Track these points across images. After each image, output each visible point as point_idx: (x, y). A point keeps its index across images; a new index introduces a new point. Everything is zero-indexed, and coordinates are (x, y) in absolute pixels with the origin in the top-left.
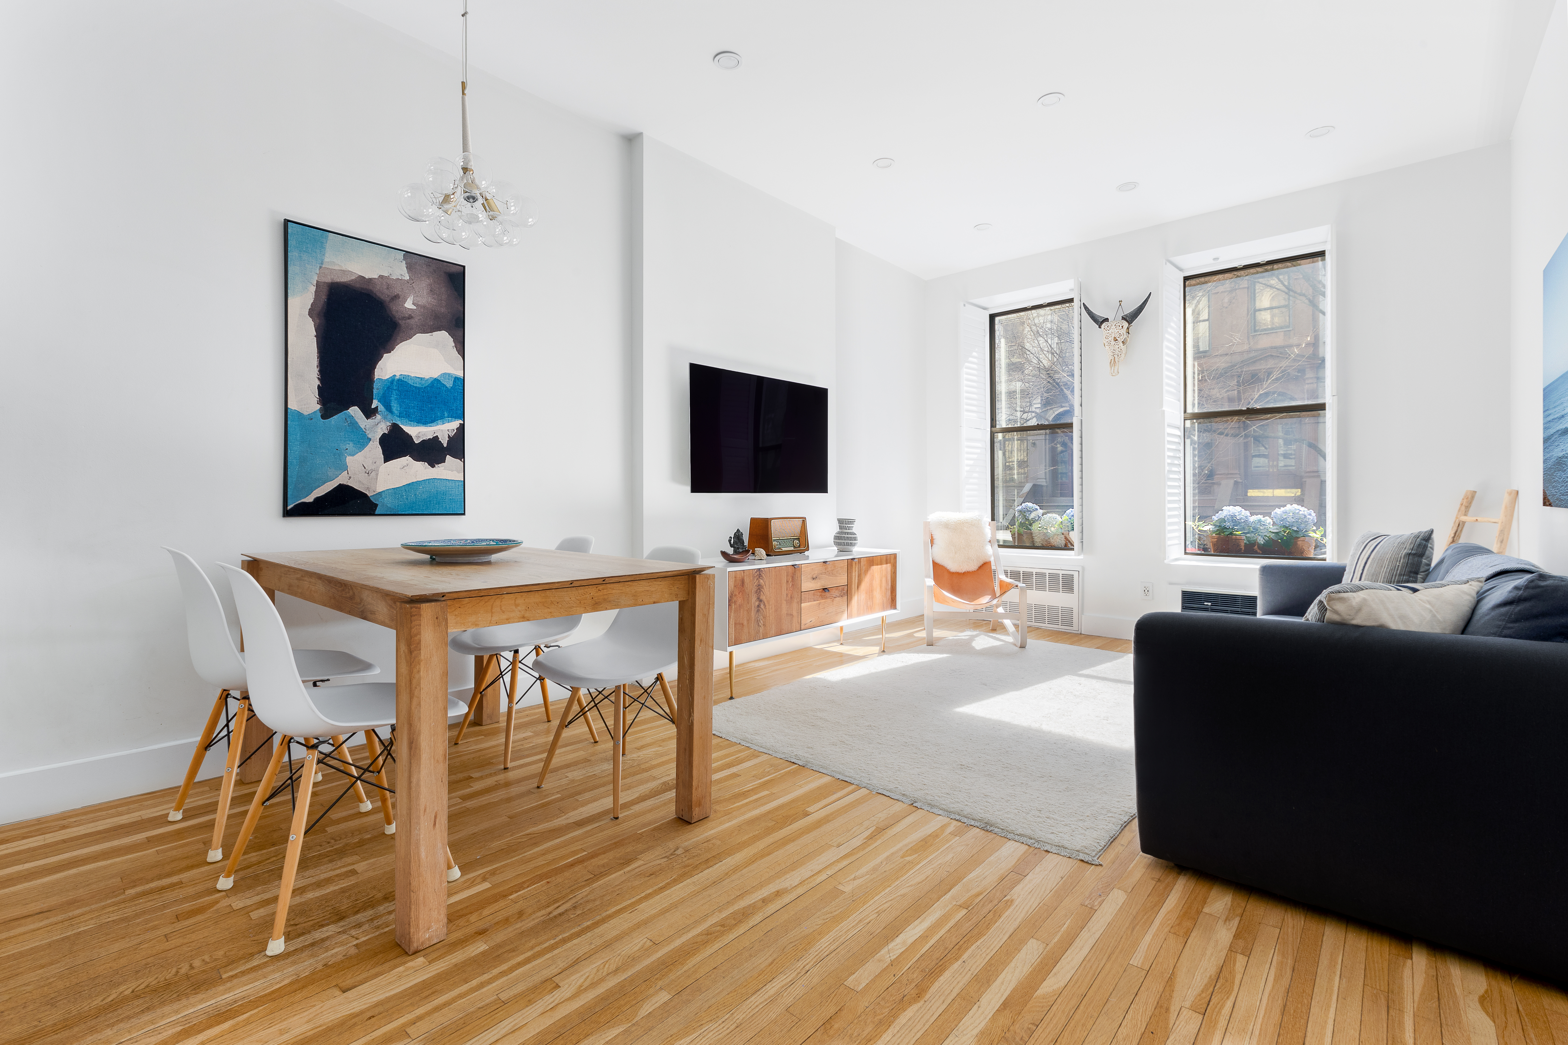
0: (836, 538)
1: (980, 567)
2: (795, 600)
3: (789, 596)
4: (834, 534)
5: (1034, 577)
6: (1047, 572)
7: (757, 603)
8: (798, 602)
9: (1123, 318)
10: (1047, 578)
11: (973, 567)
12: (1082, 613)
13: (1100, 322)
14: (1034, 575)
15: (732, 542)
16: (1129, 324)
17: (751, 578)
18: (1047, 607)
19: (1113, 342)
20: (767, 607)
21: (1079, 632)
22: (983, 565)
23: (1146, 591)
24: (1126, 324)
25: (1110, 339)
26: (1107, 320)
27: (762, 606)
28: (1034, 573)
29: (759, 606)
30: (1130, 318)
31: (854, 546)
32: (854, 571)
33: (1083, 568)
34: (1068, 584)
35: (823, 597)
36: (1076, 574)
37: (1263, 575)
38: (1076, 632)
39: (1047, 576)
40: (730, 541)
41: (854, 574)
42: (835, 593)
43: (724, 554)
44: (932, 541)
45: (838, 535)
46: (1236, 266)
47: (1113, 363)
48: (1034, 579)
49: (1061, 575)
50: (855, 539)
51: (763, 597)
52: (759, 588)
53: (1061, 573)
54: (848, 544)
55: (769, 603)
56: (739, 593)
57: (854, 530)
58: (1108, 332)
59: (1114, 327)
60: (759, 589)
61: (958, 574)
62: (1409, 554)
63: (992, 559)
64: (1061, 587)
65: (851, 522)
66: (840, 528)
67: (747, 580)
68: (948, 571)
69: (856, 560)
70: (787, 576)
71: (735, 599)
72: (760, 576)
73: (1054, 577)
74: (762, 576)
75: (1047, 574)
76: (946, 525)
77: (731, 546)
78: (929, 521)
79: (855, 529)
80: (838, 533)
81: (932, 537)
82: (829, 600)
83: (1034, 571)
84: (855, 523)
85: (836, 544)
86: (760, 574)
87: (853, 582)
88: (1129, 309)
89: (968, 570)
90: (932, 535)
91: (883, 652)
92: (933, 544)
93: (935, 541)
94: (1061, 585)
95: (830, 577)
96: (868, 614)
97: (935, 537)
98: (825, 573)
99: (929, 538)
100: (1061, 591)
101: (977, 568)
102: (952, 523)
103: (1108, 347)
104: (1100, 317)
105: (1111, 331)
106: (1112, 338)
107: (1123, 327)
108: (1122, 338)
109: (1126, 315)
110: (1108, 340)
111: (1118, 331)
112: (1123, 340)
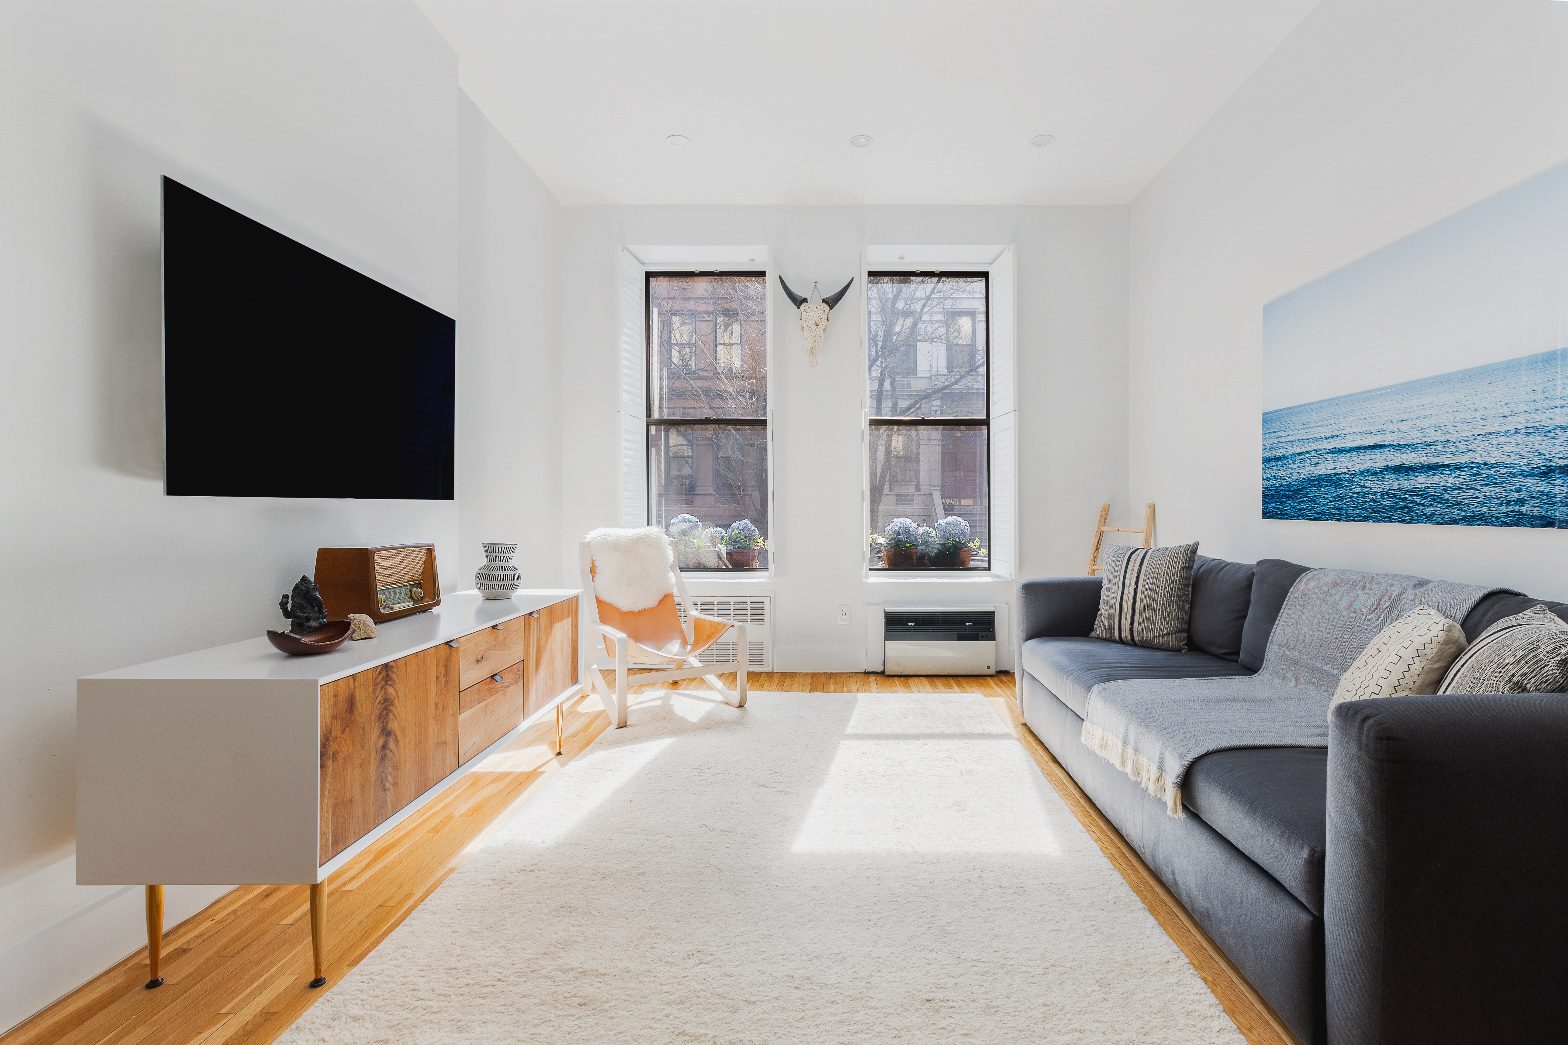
0: (480, 577)
1: (660, 602)
2: (451, 712)
3: (440, 706)
4: (476, 570)
5: (716, 608)
6: (732, 600)
7: (381, 742)
8: (454, 715)
9: (824, 301)
10: (732, 607)
11: (650, 601)
12: (775, 647)
13: (799, 301)
14: (716, 606)
15: (289, 606)
16: (831, 309)
17: (370, 689)
18: (731, 644)
19: (814, 327)
20: (401, 743)
21: (770, 671)
22: (663, 598)
23: (844, 614)
24: (827, 308)
25: (811, 323)
26: (805, 300)
27: (392, 744)
28: (716, 603)
29: (384, 747)
30: (832, 302)
31: (517, 588)
32: (532, 634)
33: (776, 593)
34: (757, 613)
35: (491, 692)
36: (767, 601)
37: (1026, 594)
38: (767, 671)
39: (732, 605)
40: (283, 605)
41: (532, 640)
42: (509, 678)
43: (275, 637)
44: (593, 570)
45: (486, 572)
46: (915, 270)
47: (812, 352)
48: (716, 610)
49: (749, 603)
50: (518, 577)
51: (393, 725)
52: (387, 705)
53: (749, 600)
54: (506, 587)
55: (404, 734)
56: (343, 732)
57: (513, 563)
58: (808, 314)
59: (815, 309)
60: (386, 708)
61: (631, 613)
62: (1184, 567)
63: (675, 591)
64: (749, 618)
65: (511, 548)
66: (489, 559)
67: (361, 696)
68: (618, 610)
69: (535, 615)
70: (437, 666)
71: (333, 747)
72: (388, 679)
73: (740, 607)
74: (391, 679)
75: (732, 603)
76: (616, 547)
77: (287, 614)
78: (587, 540)
79: (517, 561)
80: (485, 568)
81: (593, 564)
82: (499, 695)
83: (716, 600)
84: (516, 550)
85: (479, 586)
86: (388, 675)
87: (531, 653)
88: (830, 293)
89: (645, 607)
90: (593, 561)
91: (559, 754)
92: (595, 573)
93: (598, 570)
94: (749, 615)
95: (501, 652)
96: (548, 702)
97: (597, 564)
98: (495, 646)
99: (588, 565)
100: (749, 623)
101: (657, 603)
102: (623, 544)
103: (808, 332)
104: (799, 296)
105: (811, 314)
106: (812, 323)
107: (824, 310)
108: (823, 323)
109: (828, 298)
110: (808, 324)
111: (818, 315)
112: (824, 326)
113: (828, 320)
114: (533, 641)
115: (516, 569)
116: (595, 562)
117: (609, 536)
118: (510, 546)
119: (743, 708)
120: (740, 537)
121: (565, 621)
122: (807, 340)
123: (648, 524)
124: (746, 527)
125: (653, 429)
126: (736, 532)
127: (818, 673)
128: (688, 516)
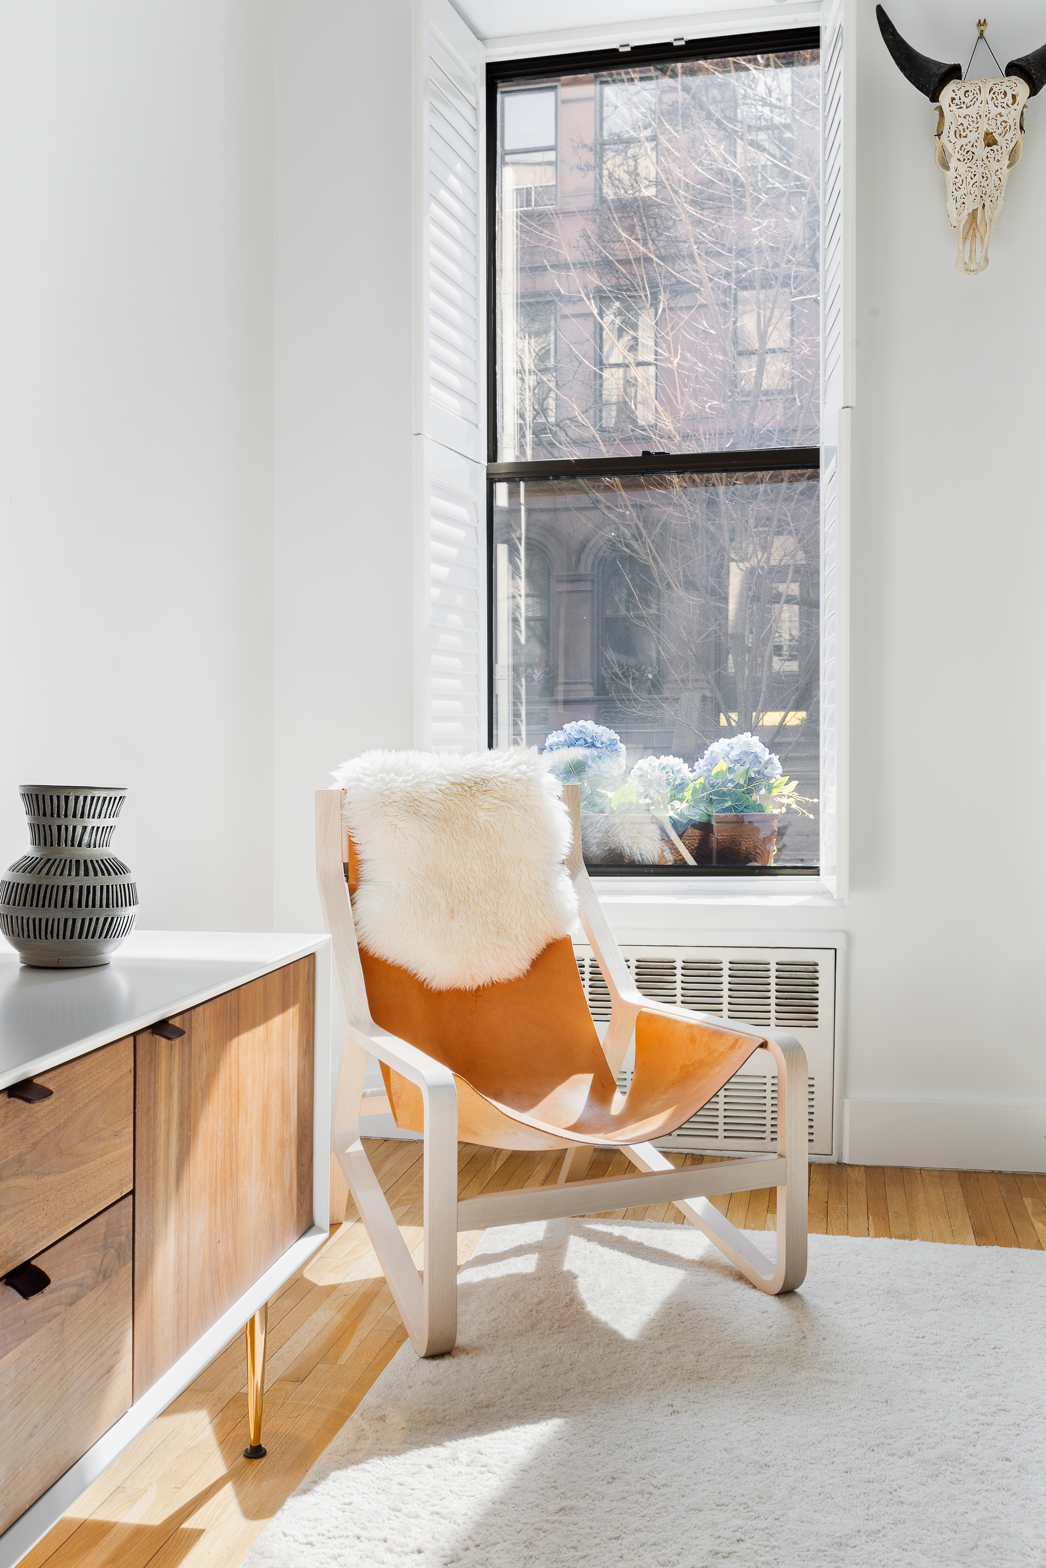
1: (536, 963)
6: (725, 957)
9: (1013, 69)
10: (726, 979)
11: (513, 962)
12: (844, 1094)
13: (934, 78)
14: (679, 971)
16: (1034, 92)
19: (981, 151)
21: (833, 1159)
22: (545, 952)
24: (1021, 87)
25: (972, 137)
26: (956, 72)
28: (679, 964)
30: (1038, 70)
31: (120, 933)
33: (849, 937)
34: (797, 995)
36: (825, 962)
38: (825, 1160)
39: (726, 972)
44: (352, 871)
47: (971, 228)
48: (679, 985)
49: (773, 966)
50: (128, 896)
53: (773, 957)
54: (90, 928)
58: (964, 111)
59: (985, 95)
63: (575, 931)
64: (773, 1008)
65: (111, 801)
66: (40, 836)
73: (748, 975)
75: (726, 966)
78: (337, 787)
81: (352, 854)
83: (679, 957)
87: (161, 1163)
89: (495, 978)
90: (352, 844)
91: (256, 1452)
92: (358, 880)
93: (367, 870)
94: (773, 1001)
95: (46, 1179)
96: (217, 1315)
97: (365, 852)
98: (20, 1160)
99: (340, 857)
100: (773, 1021)
101: (525, 965)
102: (433, 796)
103: (963, 168)
104: (936, 63)
105: (972, 111)
106: (975, 136)
107: (1014, 97)
108: (1009, 136)
109: (1026, 59)
110: (964, 141)
111: (995, 111)
112: (1012, 145)
113: (1021, 128)
114: (168, 1120)
115: (119, 869)
116: (358, 848)
117: (398, 773)
118: (103, 794)
119: (794, 1300)
120: (732, 781)
121: (277, 1022)
122: (958, 194)
123: (490, 746)
124: (746, 753)
125: (501, 489)
126: (722, 766)
127: (976, 1172)
128: (590, 726)
